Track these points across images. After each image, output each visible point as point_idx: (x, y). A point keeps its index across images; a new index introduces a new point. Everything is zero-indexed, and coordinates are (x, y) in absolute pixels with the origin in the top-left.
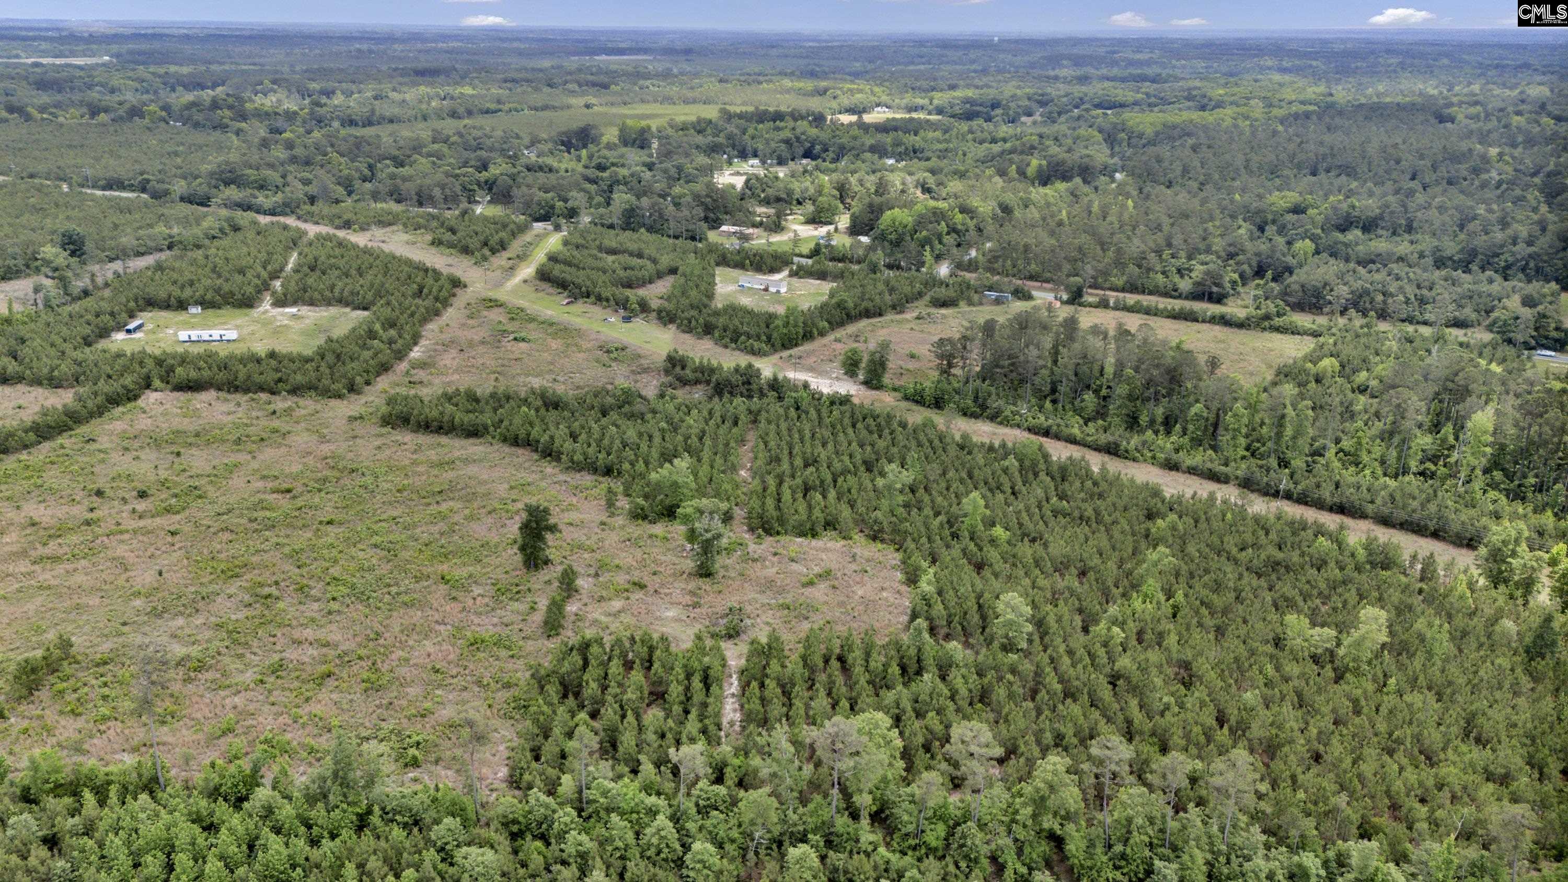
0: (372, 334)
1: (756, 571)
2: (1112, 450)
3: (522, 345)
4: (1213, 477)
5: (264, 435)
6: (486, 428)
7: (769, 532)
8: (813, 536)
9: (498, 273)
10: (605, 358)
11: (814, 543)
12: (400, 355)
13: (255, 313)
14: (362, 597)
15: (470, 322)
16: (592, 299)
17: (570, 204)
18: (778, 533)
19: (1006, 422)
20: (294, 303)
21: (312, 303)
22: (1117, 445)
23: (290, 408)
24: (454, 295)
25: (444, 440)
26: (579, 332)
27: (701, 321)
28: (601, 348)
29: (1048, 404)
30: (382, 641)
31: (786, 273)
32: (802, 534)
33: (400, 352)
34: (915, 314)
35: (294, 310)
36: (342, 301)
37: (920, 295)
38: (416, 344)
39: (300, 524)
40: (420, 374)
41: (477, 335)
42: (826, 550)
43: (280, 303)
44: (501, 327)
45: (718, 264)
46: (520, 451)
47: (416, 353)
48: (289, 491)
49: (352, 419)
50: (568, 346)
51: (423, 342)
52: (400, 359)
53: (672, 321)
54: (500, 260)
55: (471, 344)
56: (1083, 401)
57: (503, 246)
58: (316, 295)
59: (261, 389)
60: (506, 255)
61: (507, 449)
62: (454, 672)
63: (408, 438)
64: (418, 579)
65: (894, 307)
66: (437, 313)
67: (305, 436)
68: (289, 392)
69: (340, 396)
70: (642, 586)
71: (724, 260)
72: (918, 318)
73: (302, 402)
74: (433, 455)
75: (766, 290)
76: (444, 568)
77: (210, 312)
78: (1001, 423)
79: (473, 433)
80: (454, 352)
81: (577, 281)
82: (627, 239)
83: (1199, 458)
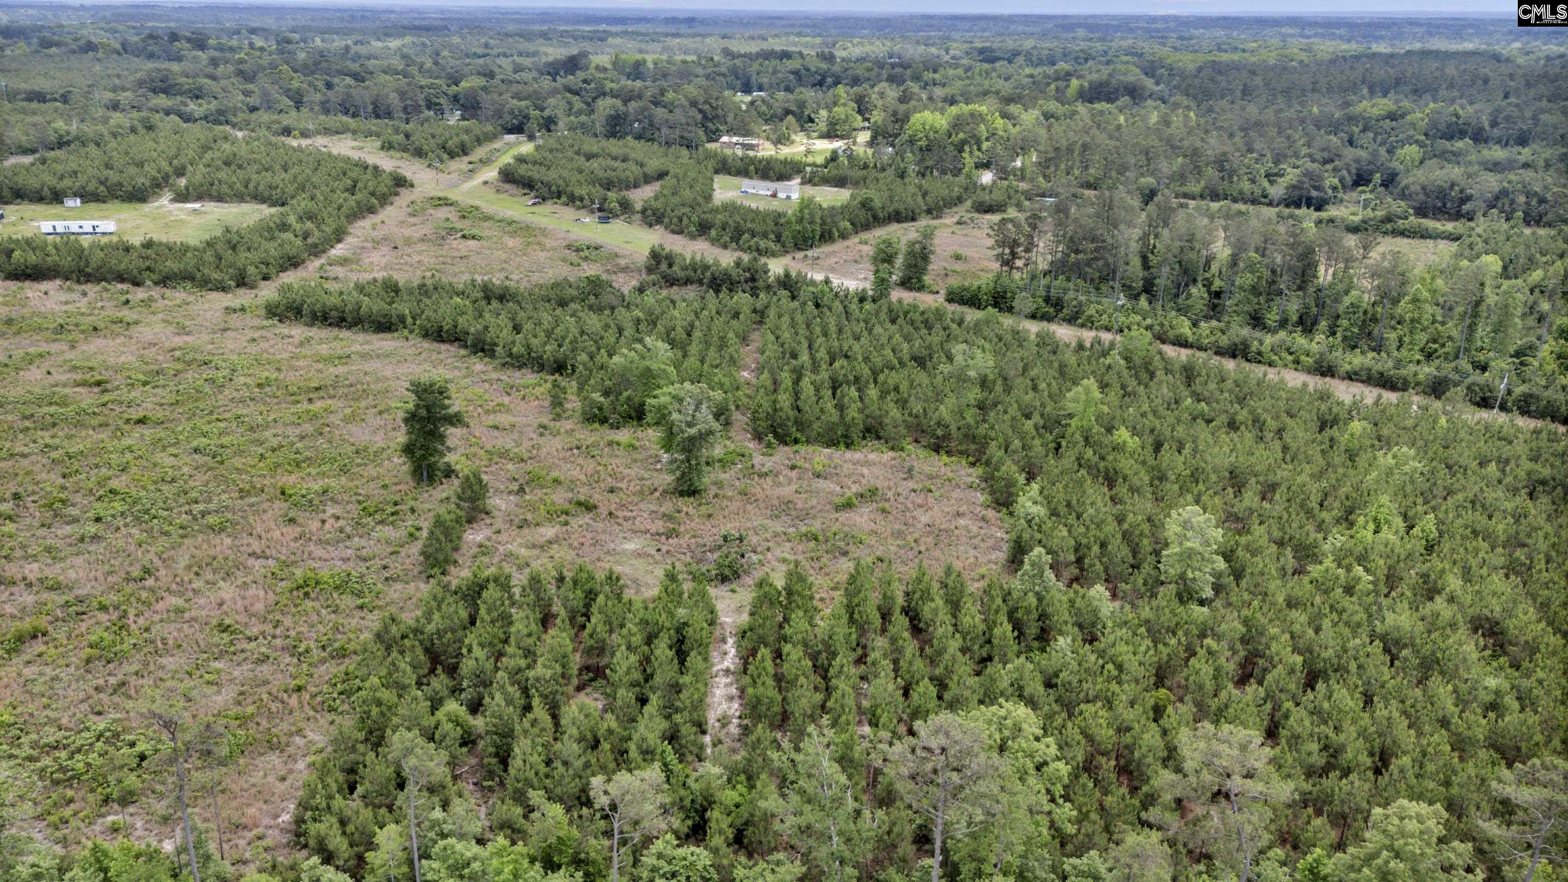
0: (284, 227)
1: (764, 488)
2: (1237, 351)
3: (472, 243)
4: (1386, 382)
5: (101, 325)
6: (402, 319)
7: (783, 439)
8: (847, 446)
9: (454, 176)
10: (573, 256)
11: (848, 455)
12: (316, 251)
13: (146, 208)
14: (143, 517)
15: (412, 220)
16: (564, 199)
17: (546, 113)
18: (796, 441)
19: (1089, 324)
20: (199, 198)
21: (220, 199)
22: (1246, 345)
23: (151, 299)
24: (397, 194)
25: (345, 334)
26: (544, 232)
27: (695, 218)
28: (569, 247)
29: (1143, 302)
30: (150, 582)
31: (798, 180)
32: (832, 443)
33: (315, 246)
34: (956, 218)
35: (197, 206)
36: (258, 198)
37: (960, 200)
38: (339, 241)
39: (95, 422)
40: (339, 271)
41: (416, 233)
42: (867, 463)
43: (182, 197)
44: (447, 225)
45: (717, 172)
46: (444, 347)
47: (338, 251)
48: (98, 384)
49: (229, 310)
50: (529, 244)
51: (350, 240)
52: (317, 255)
53: (659, 221)
54: (461, 164)
55: (408, 242)
56: (1189, 296)
57: (464, 150)
58: (225, 188)
59: (121, 279)
60: (466, 159)
61: (426, 344)
62: (254, 631)
63: (298, 331)
64: (243, 493)
65: (929, 212)
66: (372, 210)
67: (159, 327)
68: (156, 283)
69: (224, 289)
70: (588, 507)
71: (725, 167)
72: (959, 223)
73: (168, 293)
74: (324, 349)
75: (774, 195)
76: (289, 480)
77: (93, 205)
78: (1083, 326)
79: (384, 326)
80: (385, 249)
81: (545, 179)
82: (613, 146)
83: (1358, 360)
